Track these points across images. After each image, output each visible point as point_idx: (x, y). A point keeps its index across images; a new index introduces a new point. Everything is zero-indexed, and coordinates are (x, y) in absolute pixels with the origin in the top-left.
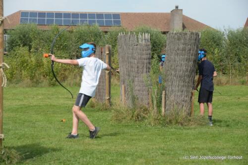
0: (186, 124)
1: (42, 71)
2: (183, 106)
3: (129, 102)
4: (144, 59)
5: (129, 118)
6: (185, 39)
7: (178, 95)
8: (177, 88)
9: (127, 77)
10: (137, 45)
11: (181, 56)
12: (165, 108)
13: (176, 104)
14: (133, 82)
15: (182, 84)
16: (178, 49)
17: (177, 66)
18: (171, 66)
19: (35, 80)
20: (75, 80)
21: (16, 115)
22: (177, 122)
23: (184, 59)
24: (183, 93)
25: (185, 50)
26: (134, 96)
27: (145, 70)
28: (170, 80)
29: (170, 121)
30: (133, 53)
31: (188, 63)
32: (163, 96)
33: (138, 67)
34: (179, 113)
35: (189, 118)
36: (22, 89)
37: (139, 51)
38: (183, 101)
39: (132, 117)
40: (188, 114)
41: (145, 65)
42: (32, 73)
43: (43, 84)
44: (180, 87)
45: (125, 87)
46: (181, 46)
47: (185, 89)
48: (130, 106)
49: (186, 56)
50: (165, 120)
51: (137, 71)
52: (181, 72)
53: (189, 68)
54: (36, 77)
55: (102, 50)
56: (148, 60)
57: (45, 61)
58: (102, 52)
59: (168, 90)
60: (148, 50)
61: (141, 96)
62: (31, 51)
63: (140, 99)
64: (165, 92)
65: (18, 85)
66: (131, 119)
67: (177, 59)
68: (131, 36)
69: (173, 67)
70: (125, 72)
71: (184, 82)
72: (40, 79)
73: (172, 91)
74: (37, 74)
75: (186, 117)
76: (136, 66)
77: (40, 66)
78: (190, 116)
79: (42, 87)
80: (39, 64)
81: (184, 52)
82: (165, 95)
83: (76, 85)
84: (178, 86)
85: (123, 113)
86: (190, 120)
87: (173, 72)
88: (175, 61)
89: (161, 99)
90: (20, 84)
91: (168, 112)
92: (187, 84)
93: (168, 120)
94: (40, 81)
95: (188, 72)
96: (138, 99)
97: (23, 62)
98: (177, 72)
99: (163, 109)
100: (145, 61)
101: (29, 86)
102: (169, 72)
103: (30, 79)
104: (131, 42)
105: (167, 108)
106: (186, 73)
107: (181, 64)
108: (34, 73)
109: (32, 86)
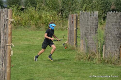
0: (116, 64)
1: (42, 21)
2: (115, 54)
3: (85, 50)
4: (94, 26)
5: (85, 58)
6: (117, 16)
7: (112, 48)
8: (112, 44)
9: (84, 36)
10: (90, 18)
11: (115, 26)
12: (105, 54)
13: (111, 52)
14: (88, 38)
15: (115, 41)
16: (113, 22)
17: (112, 31)
18: (109, 31)
19: (38, 26)
20: (60, 26)
21: (25, 53)
22: (111, 63)
23: (116, 27)
24: (115, 46)
25: (117, 23)
26: (88, 46)
27: (94, 32)
28: (108, 39)
29: (107, 62)
30: (88, 23)
31: (119, 29)
32: (104, 48)
33: (90, 30)
34: (113, 58)
35: (118, 60)
36: (30, 32)
37: (91, 21)
38: (115, 51)
39: (87, 58)
40: (118, 58)
41: (95, 29)
42: (36, 22)
43: (42, 29)
44: (113, 43)
45: (83, 41)
46: (115, 20)
47: (116, 44)
48: (86, 52)
49: (117, 26)
50: (104, 61)
51: (90, 32)
52: (114, 35)
53: (119, 33)
54: (39, 25)
55: (72, 16)
56: (96, 26)
57: (43, 16)
58: (72, 17)
59: (107, 45)
60: (96, 21)
61: (92, 47)
62: (36, 10)
63: (91, 48)
64: (105, 46)
65: (28, 29)
66: (86, 59)
67: (112, 28)
68: (87, 13)
69: (110, 32)
70: (83, 33)
71: (116, 40)
72: (41, 25)
73: (109, 45)
74: (39, 23)
75: (117, 60)
76: (89, 30)
77: (41, 18)
78: (119, 59)
79: (41, 30)
80: (40, 17)
81: (116, 23)
82: (105, 47)
83: (60, 30)
84: (112, 43)
85: (81, 55)
86: (119, 62)
87: (110, 35)
88: (111, 28)
89: (103, 49)
90: (30, 28)
91: (107, 56)
92: (117, 41)
93: (106, 61)
94: (41, 27)
95: (118, 35)
96: (90, 48)
97: (32, 16)
98: (112, 35)
99: (104, 55)
100: (95, 27)
101: (34, 30)
102: (107, 34)
103: (35, 26)
104: (87, 16)
105: (106, 54)
106: (117, 35)
107: (115, 30)
108: (38, 23)
109: (37, 30)
